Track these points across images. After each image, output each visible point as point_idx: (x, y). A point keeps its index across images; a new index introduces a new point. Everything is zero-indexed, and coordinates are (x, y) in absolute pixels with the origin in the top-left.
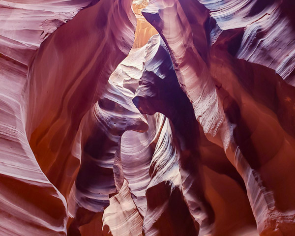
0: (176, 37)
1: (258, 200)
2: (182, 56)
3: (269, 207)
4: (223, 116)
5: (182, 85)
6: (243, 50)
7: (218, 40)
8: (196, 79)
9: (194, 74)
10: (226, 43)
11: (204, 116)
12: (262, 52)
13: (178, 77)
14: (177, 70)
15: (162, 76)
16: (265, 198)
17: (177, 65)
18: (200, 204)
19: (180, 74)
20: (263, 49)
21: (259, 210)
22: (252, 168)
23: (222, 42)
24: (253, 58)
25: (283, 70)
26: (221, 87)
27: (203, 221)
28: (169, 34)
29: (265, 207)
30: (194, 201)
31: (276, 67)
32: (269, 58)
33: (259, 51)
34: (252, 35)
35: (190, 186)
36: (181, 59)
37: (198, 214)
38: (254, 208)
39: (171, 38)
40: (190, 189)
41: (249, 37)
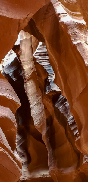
0: (27, 61)
1: (51, 162)
2: (30, 75)
3: (54, 166)
4: (45, 121)
5: (27, 92)
6: (58, 103)
7: (49, 93)
8: (35, 91)
9: (35, 87)
10: (52, 95)
11: (35, 116)
12: (65, 108)
13: (25, 87)
14: (25, 82)
15: (14, 79)
16: (54, 162)
17: (25, 79)
18: (25, 154)
19: (26, 85)
20: (65, 107)
21: (51, 166)
22: (52, 149)
23: (51, 94)
24: (61, 109)
25: (70, 121)
26: (46, 108)
27: (25, 162)
28: (24, 58)
29: (53, 165)
30: (22, 152)
31: (68, 118)
32: (67, 113)
33: (64, 107)
34: (64, 98)
35: (21, 144)
36: (29, 76)
37: (23, 158)
38: (49, 164)
39: (25, 62)
40: (21, 145)
41: (62, 98)
